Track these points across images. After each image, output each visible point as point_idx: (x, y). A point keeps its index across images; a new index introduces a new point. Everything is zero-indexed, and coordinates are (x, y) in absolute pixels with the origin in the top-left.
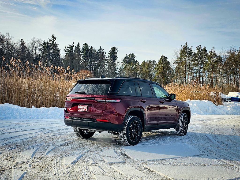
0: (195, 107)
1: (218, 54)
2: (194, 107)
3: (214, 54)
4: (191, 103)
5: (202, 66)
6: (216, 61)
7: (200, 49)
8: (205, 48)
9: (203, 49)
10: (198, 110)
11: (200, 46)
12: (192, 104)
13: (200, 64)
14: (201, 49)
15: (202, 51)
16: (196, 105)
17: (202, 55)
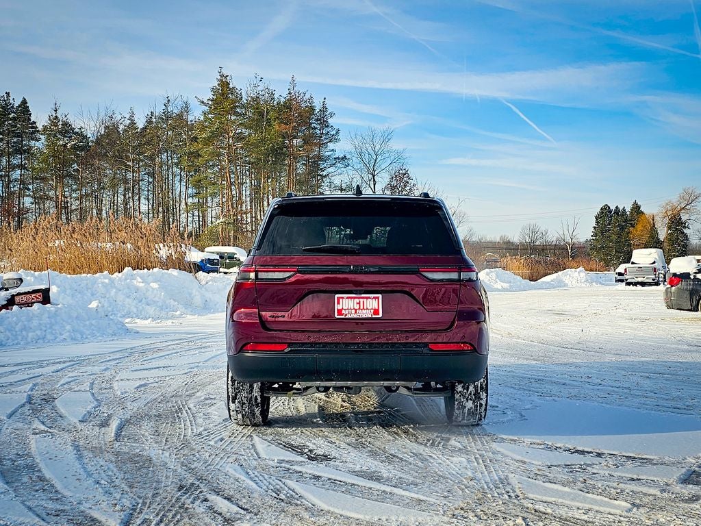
0: (155, 291)
1: (77, 124)
2: (153, 292)
3: (65, 124)
4: (140, 280)
5: (15, 161)
6: (74, 147)
7: (8, 106)
8: (24, 102)
9: (19, 106)
10: (167, 302)
11: (8, 94)
12: (143, 285)
13: (9, 154)
14: (13, 107)
15: (14, 112)
16: (157, 286)
17: (16, 126)
